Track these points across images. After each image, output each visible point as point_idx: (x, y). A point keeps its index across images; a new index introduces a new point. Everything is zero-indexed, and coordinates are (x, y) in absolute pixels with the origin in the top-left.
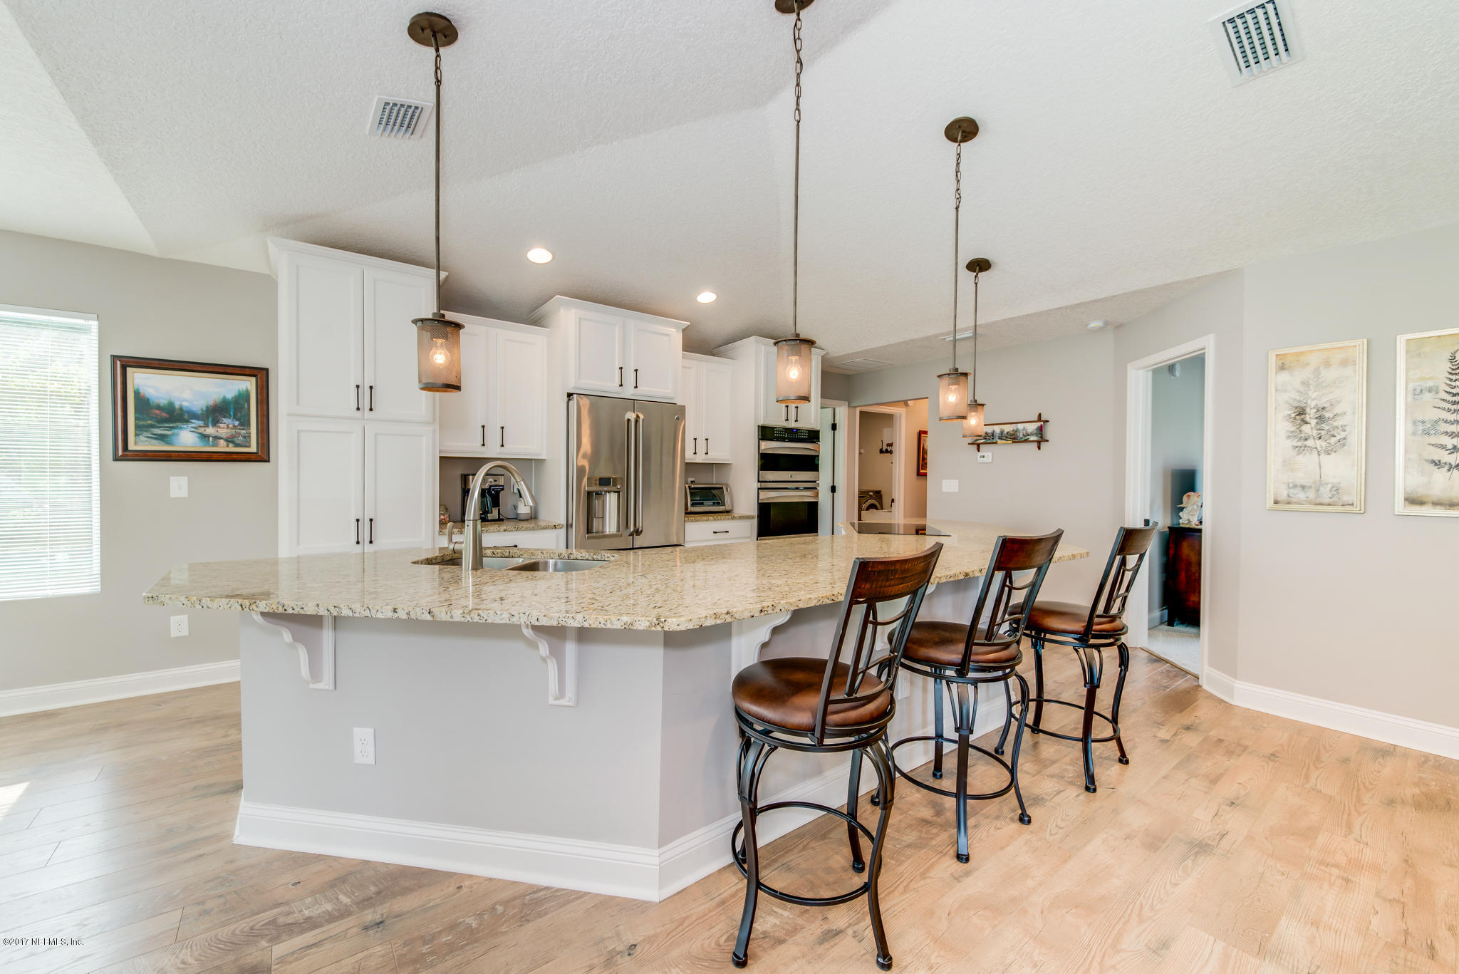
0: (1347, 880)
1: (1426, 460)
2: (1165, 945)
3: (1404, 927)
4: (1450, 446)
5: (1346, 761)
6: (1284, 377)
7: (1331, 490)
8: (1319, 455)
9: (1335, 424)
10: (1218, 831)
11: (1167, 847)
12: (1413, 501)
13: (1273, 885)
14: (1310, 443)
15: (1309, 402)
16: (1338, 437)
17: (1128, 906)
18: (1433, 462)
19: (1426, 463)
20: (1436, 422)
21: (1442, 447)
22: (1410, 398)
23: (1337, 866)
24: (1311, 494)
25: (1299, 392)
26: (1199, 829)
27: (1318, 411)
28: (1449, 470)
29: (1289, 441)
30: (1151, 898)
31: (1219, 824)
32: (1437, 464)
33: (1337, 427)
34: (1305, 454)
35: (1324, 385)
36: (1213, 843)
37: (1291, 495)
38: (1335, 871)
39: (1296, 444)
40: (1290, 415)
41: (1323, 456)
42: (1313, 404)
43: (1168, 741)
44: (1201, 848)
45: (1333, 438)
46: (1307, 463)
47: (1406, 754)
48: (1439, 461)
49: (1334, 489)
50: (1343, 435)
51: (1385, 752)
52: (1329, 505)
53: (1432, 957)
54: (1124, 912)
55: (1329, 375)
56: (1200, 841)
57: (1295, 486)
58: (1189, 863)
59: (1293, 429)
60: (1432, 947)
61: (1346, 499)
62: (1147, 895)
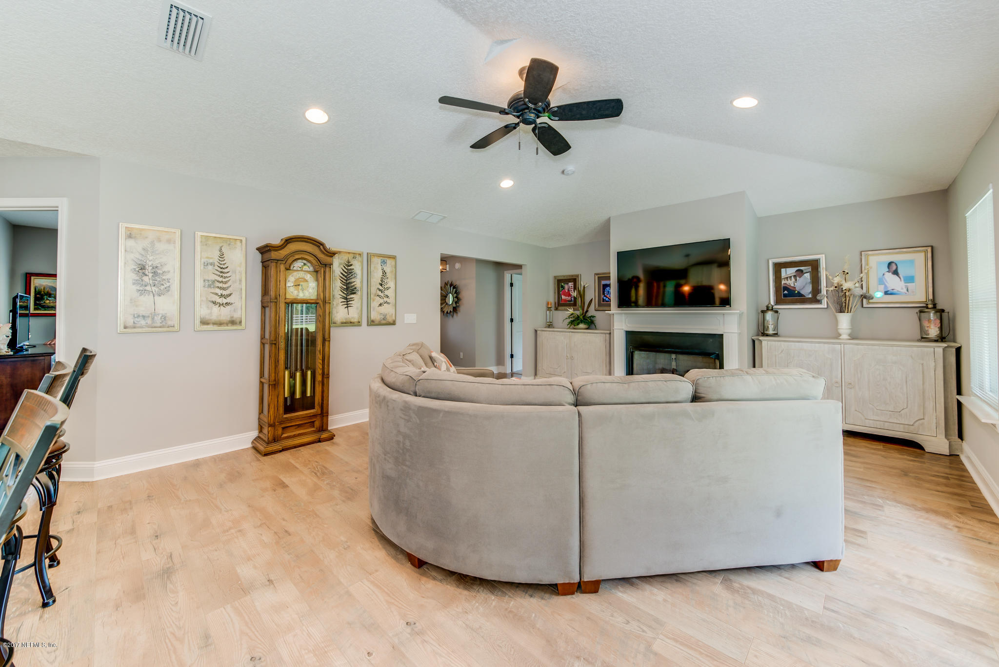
0: (240, 531)
1: (210, 301)
2: (207, 637)
3: (273, 532)
4: (220, 294)
5: (185, 478)
6: (131, 243)
7: (161, 318)
8: (154, 296)
9: (164, 277)
10: (166, 557)
11: (148, 589)
12: (204, 322)
13: (218, 559)
14: (148, 288)
15: (148, 261)
16: (165, 286)
17: (165, 642)
18: (213, 302)
19: (209, 303)
20: (214, 281)
21: (216, 294)
22: (202, 268)
23: (230, 528)
24: (149, 321)
25: (141, 254)
26: (155, 564)
27: (153, 268)
28: (219, 306)
29: (134, 286)
30: (172, 624)
31: (162, 553)
32: (214, 303)
33: (165, 280)
34: (145, 295)
35: (157, 252)
36: (170, 565)
37: (136, 322)
38: (233, 531)
39: (139, 289)
40: (135, 269)
41: (156, 297)
42: (150, 264)
43: (73, 529)
44: (167, 573)
45: (162, 286)
46: (146, 302)
47: (205, 461)
48: (215, 302)
49: (163, 318)
50: (168, 284)
51: (196, 465)
52: (160, 327)
53: (290, 534)
54: (167, 647)
55: (161, 247)
56: (163, 570)
57: (139, 316)
58: (170, 586)
59: (138, 278)
60: (286, 531)
61: (170, 323)
62: (169, 625)
